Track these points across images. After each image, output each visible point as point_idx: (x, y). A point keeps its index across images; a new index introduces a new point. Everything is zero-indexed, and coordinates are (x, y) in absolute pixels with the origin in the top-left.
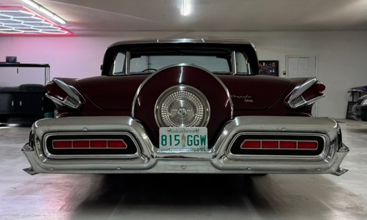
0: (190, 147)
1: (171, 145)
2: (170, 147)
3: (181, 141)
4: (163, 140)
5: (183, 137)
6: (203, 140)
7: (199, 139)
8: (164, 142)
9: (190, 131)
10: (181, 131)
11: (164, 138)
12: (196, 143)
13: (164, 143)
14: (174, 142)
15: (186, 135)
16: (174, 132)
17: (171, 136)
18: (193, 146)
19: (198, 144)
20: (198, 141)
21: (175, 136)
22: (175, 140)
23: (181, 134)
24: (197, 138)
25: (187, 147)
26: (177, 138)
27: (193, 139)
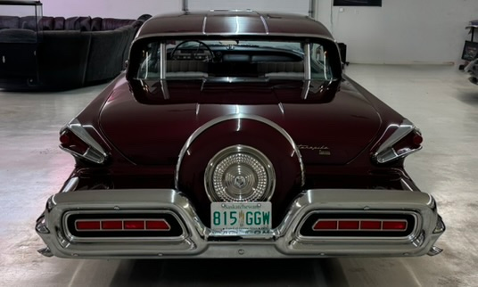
0: (249, 226)
1: (225, 223)
2: (225, 227)
3: (238, 219)
4: (215, 218)
5: (241, 214)
6: (266, 217)
7: (261, 216)
8: (217, 220)
9: (250, 207)
10: (238, 207)
11: (217, 215)
12: (258, 222)
13: (217, 222)
14: (230, 221)
15: (245, 211)
16: (230, 208)
17: (225, 213)
18: (254, 225)
19: (259, 223)
20: (259, 219)
21: (231, 213)
22: (231, 217)
23: (238, 211)
24: (258, 216)
25: (246, 226)
26: (233, 215)
27: (253, 217)
